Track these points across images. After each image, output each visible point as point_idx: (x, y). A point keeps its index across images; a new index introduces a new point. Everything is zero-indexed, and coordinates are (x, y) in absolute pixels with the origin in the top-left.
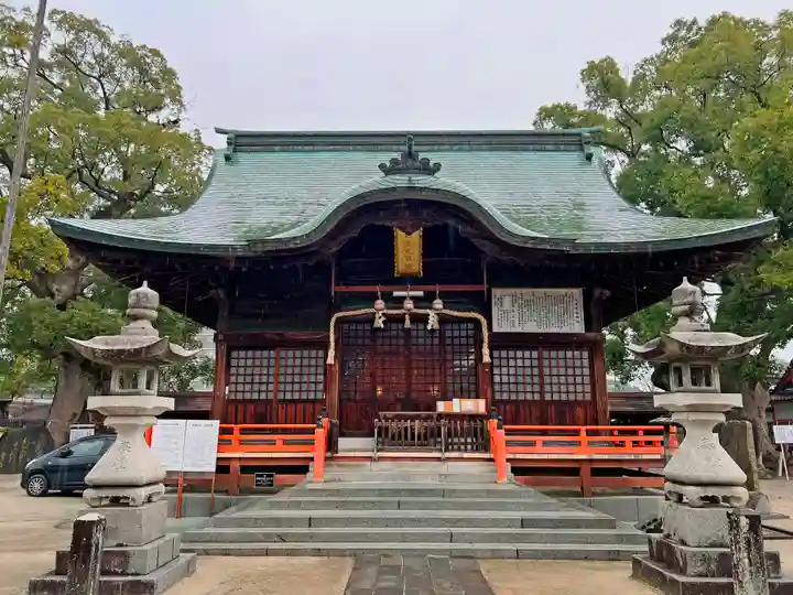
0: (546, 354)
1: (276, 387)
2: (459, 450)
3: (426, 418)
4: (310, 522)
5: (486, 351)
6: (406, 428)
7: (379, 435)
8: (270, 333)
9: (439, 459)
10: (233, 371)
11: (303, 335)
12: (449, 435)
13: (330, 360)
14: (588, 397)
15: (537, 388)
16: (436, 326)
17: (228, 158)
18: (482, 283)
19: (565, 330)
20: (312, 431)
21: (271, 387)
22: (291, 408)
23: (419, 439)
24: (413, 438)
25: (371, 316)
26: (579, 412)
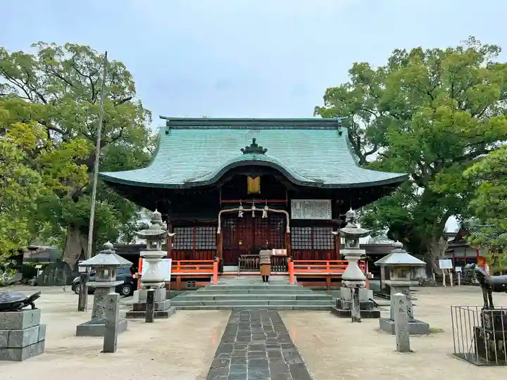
0: (315, 229)
1: (194, 244)
2: (275, 271)
4: (214, 298)
5: (288, 227)
7: (241, 265)
8: (191, 219)
11: (207, 220)
13: (219, 232)
14: (333, 248)
15: (310, 244)
16: (266, 216)
17: (167, 133)
18: (286, 199)
19: (324, 218)
20: (212, 263)
21: (192, 244)
22: (201, 253)
25: (237, 212)
26: (329, 254)
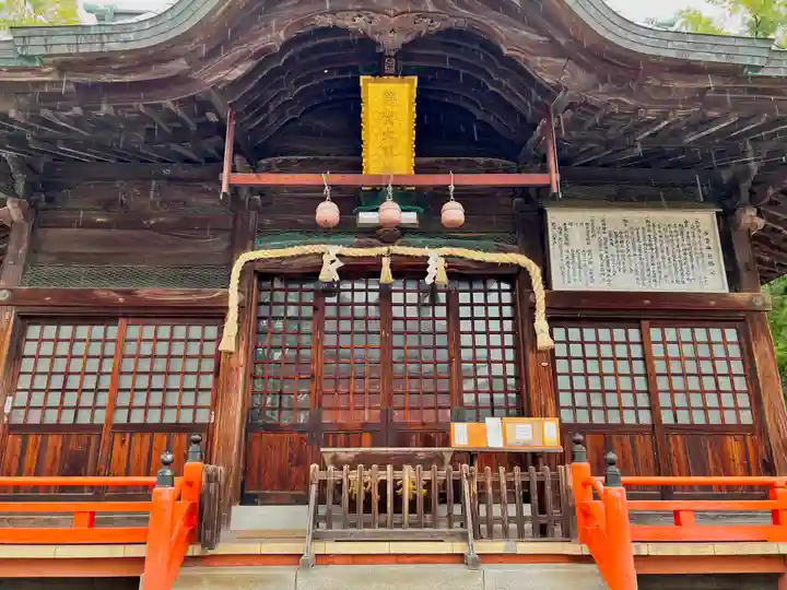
0: (655, 334)
1: (113, 400)
2: (506, 534)
3: (427, 464)
5: (541, 324)
6: (383, 485)
7: (321, 500)
8: (107, 290)
9: (460, 558)
10: (27, 365)
12: (481, 497)
13: (228, 343)
14: (747, 418)
15: (643, 400)
16: (443, 278)
18: (545, 170)
20: (145, 492)
21: (103, 399)
22: (140, 443)
23: (412, 509)
24: (398, 508)
25: (315, 261)
26: (734, 447)
